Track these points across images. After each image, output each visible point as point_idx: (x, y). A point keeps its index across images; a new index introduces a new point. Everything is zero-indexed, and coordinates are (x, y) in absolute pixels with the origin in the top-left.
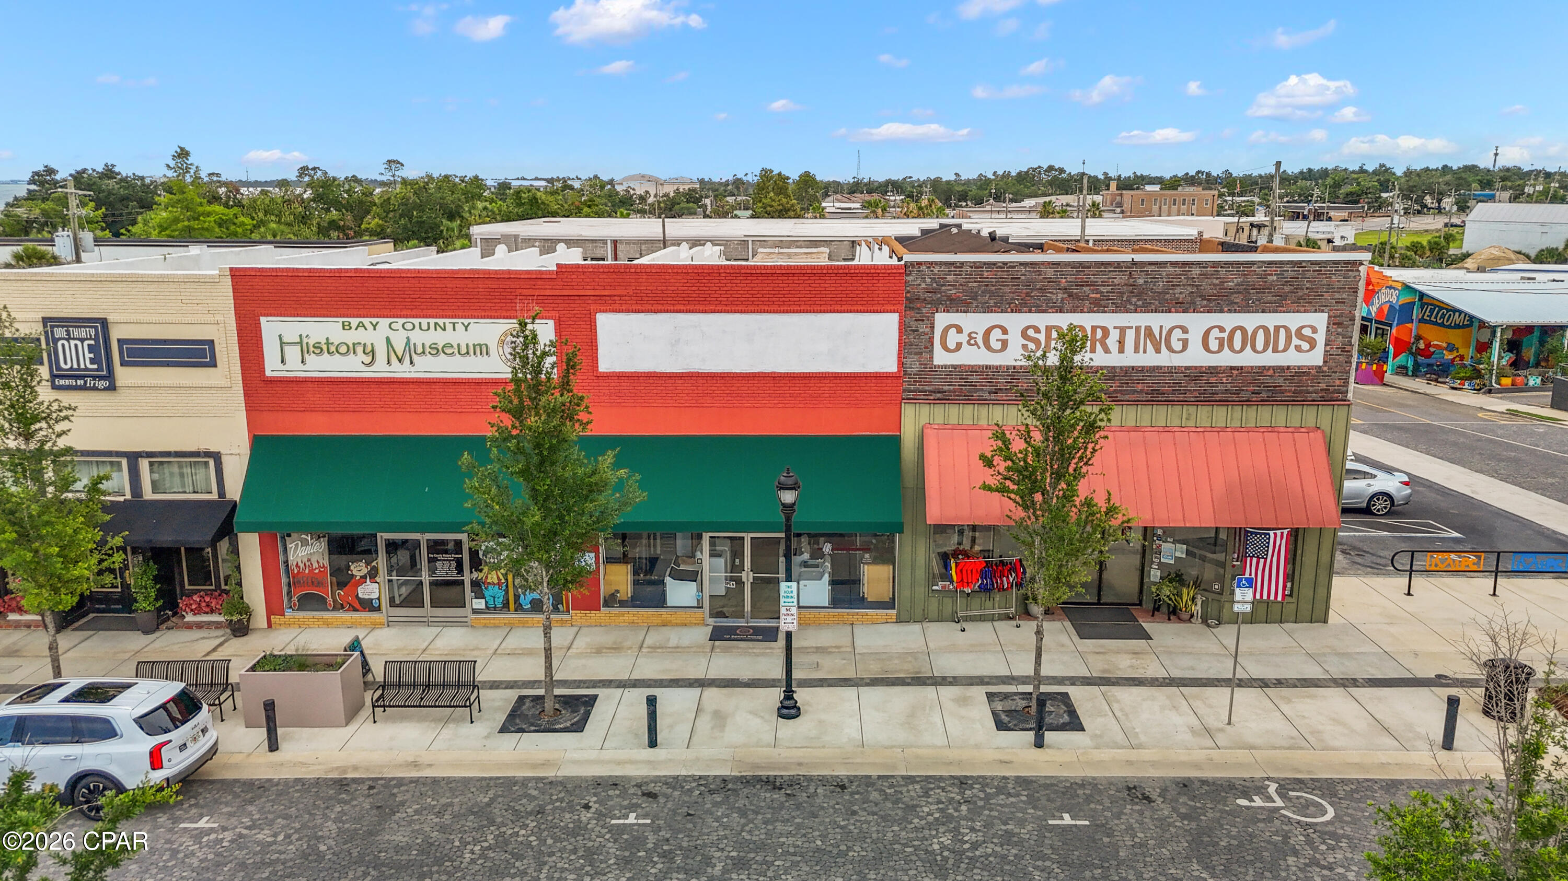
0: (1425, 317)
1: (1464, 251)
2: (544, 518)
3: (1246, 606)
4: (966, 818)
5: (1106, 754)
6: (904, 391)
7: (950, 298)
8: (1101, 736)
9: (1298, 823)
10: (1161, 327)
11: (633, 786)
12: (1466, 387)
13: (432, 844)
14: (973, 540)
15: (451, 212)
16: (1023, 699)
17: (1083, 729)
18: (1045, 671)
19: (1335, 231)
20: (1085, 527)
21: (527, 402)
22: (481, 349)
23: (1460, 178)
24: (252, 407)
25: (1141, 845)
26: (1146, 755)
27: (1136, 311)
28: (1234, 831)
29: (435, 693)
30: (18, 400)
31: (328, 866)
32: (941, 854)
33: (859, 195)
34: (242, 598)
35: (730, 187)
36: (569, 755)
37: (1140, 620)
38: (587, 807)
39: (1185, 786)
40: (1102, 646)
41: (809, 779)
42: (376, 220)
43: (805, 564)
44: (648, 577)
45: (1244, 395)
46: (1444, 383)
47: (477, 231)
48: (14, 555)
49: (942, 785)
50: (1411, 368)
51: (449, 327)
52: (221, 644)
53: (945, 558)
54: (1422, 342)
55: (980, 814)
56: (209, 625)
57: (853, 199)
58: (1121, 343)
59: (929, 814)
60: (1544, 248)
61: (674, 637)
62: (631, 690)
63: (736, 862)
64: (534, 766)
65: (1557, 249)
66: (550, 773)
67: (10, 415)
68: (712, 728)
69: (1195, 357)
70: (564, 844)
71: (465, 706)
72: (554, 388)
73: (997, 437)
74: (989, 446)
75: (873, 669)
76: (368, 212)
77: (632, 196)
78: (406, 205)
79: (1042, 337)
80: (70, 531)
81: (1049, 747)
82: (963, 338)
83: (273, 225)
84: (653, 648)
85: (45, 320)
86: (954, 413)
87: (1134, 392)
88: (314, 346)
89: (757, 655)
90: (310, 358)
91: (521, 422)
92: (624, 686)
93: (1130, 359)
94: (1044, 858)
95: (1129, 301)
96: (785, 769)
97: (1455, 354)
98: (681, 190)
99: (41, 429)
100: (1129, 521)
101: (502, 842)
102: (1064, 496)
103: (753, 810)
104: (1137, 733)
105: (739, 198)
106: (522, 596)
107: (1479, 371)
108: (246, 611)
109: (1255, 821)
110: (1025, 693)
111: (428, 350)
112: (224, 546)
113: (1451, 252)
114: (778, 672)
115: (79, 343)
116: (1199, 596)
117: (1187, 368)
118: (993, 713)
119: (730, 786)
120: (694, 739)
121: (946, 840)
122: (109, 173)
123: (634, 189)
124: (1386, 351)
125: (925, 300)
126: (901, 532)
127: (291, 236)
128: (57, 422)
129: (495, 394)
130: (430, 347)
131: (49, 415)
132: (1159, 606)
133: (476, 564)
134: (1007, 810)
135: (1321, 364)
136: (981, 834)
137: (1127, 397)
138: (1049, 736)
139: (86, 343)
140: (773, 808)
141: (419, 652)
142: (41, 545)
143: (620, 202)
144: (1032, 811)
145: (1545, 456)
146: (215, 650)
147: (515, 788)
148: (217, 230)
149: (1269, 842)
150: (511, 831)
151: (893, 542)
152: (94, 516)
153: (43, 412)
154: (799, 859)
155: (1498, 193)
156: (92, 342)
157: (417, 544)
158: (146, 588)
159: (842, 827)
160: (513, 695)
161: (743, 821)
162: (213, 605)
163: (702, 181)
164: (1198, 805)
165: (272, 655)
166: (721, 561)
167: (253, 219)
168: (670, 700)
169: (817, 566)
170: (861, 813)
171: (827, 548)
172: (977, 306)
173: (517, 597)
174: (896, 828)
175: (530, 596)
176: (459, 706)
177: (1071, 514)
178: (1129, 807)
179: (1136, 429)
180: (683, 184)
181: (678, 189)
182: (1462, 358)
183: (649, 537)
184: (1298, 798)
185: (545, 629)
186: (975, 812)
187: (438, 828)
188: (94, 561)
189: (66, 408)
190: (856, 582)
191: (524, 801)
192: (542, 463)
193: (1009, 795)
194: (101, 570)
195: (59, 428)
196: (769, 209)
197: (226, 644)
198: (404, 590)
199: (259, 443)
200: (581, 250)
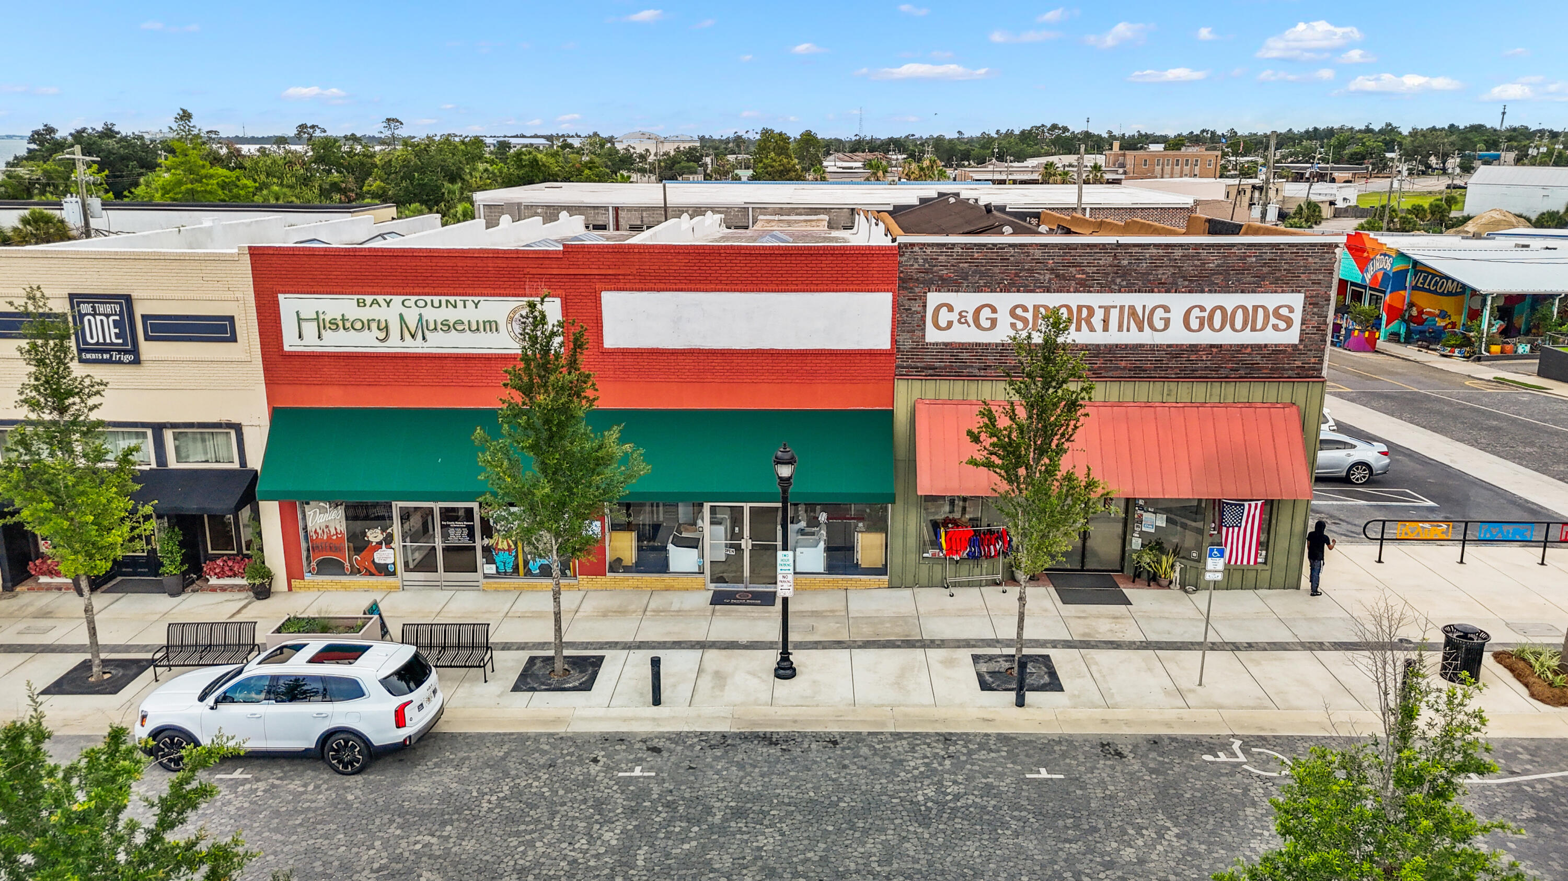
0: (1419, 285)
1: (1465, 214)
2: (553, 490)
3: (1217, 574)
4: (949, 772)
5: (1083, 713)
6: (897, 367)
7: (941, 278)
8: (1079, 696)
9: (1258, 777)
10: (1144, 306)
11: (639, 741)
12: (1456, 354)
13: (452, 795)
14: (964, 509)
15: (452, 173)
16: (1006, 661)
17: (1061, 689)
18: (1026, 635)
19: (1337, 194)
20: (1066, 500)
21: (536, 380)
22: (491, 326)
23: (1466, 138)
24: (271, 381)
25: (1111, 797)
26: (1121, 714)
27: (1120, 291)
28: (1198, 784)
29: (450, 653)
30: (52, 376)
31: (355, 814)
32: (925, 805)
33: (861, 154)
34: (263, 563)
35: (731, 145)
36: (580, 712)
37: (1121, 586)
38: (595, 761)
39: (1155, 742)
40: (1084, 611)
41: (804, 735)
42: (378, 182)
43: (802, 532)
44: (651, 543)
45: (1223, 372)
46: (1435, 350)
47: (480, 197)
48: (52, 523)
49: (928, 741)
50: (1403, 335)
51: (460, 304)
52: (244, 607)
53: (935, 526)
54: (1414, 309)
55: (963, 768)
56: (232, 588)
57: (855, 158)
58: (1106, 321)
59: (915, 768)
60: (1545, 211)
61: (678, 601)
62: (636, 651)
63: (734, 811)
64: (545, 722)
65: (1558, 212)
66: (561, 729)
67: (45, 390)
68: (713, 688)
69: (1177, 335)
70: (575, 794)
71: (480, 666)
72: (562, 367)
73: (984, 414)
74: (977, 423)
75: (866, 633)
76: (370, 174)
77: (632, 155)
78: (408, 167)
79: (1029, 316)
80: (105, 501)
81: (1029, 706)
82: (954, 317)
83: (276, 188)
84: (657, 611)
85: (72, 297)
86: (944, 389)
87: (1117, 368)
88: (330, 323)
89: (754, 619)
90: (326, 334)
91: (531, 399)
92: (630, 648)
93: (1114, 337)
94: (1020, 808)
95: (1114, 282)
96: (781, 726)
97: (1448, 321)
98: (682, 149)
99: (74, 404)
100: (1108, 493)
101: (517, 793)
102: (1046, 470)
103: (751, 764)
104: (1113, 694)
105: (740, 157)
106: (531, 562)
107: (1469, 339)
108: (268, 575)
109: (1218, 774)
110: (1009, 656)
111: (439, 326)
112: (245, 514)
113: (1453, 214)
114: (775, 635)
115: (104, 318)
116: (1178, 564)
117: (1169, 346)
118: (977, 673)
119: (729, 742)
120: (696, 697)
121: (930, 792)
122: (109, 133)
123: (634, 148)
124: (1379, 318)
125: (917, 279)
126: (893, 502)
127: (294, 199)
128: (89, 397)
129: (506, 372)
130: (442, 324)
131: (81, 390)
132: (1140, 572)
133: (487, 531)
134: (988, 764)
135: (1297, 342)
136: (962, 786)
137: (1110, 374)
138: (1030, 696)
139: (111, 318)
140: (770, 762)
141: (434, 615)
142: (77, 513)
143: (620, 161)
144: (1012, 766)
145: (1526, 425)
146: (239, 612)
147: (527, 743)
148: (220, 192)
149: (1230, 795)
150: (525, 783)
151: (886, 510)
152: (126, 485)
153: (76, 387)
154: (794, 808)
155: (1503, 154)
156: (117, 318)
157: (431, 510)
158: (172, 553)
159: (833, 780)
160: (525, 656)
161: (741, 774)
162: (235, 569)
163: (702, 139)
164: (1166, 760)
165: (295, 618)
166: (721, 529)
167: (255, 181)
168: (672, 662)
169: (813, 534)
170: (851, 767)
171: (823, 517)
172: (968, 286)
173: (526, 563)
174: (884, 781)
175: (540, 562)
176: (474, 667)
177: (1053, 488)
178: (1102, 762)
179: (1119, 404)
180: (683, 141)
181: (678, 148)
182: (1454, 325)
183: (652, 505)
184: (1260, 753)
185: (554, 595)
186: (958, 766)
187: (457, 779)
188: (126, 528)
189: (98, 384)
190: (851, 549)
191: (537, 755)
192: (551, 438)
193: (991, 750)
194: (133, 536)
195: (91, 402)
196: (769, 169)
197: (250, 607)
198: (418, 556)
199: (277, 415)
200: (583, 217)
